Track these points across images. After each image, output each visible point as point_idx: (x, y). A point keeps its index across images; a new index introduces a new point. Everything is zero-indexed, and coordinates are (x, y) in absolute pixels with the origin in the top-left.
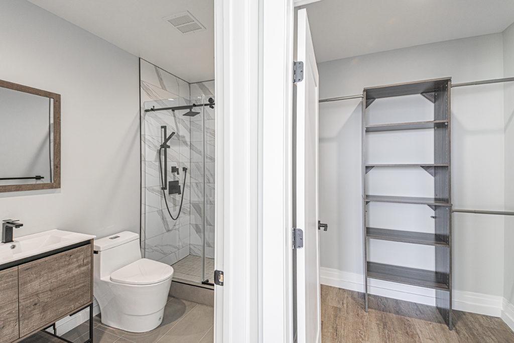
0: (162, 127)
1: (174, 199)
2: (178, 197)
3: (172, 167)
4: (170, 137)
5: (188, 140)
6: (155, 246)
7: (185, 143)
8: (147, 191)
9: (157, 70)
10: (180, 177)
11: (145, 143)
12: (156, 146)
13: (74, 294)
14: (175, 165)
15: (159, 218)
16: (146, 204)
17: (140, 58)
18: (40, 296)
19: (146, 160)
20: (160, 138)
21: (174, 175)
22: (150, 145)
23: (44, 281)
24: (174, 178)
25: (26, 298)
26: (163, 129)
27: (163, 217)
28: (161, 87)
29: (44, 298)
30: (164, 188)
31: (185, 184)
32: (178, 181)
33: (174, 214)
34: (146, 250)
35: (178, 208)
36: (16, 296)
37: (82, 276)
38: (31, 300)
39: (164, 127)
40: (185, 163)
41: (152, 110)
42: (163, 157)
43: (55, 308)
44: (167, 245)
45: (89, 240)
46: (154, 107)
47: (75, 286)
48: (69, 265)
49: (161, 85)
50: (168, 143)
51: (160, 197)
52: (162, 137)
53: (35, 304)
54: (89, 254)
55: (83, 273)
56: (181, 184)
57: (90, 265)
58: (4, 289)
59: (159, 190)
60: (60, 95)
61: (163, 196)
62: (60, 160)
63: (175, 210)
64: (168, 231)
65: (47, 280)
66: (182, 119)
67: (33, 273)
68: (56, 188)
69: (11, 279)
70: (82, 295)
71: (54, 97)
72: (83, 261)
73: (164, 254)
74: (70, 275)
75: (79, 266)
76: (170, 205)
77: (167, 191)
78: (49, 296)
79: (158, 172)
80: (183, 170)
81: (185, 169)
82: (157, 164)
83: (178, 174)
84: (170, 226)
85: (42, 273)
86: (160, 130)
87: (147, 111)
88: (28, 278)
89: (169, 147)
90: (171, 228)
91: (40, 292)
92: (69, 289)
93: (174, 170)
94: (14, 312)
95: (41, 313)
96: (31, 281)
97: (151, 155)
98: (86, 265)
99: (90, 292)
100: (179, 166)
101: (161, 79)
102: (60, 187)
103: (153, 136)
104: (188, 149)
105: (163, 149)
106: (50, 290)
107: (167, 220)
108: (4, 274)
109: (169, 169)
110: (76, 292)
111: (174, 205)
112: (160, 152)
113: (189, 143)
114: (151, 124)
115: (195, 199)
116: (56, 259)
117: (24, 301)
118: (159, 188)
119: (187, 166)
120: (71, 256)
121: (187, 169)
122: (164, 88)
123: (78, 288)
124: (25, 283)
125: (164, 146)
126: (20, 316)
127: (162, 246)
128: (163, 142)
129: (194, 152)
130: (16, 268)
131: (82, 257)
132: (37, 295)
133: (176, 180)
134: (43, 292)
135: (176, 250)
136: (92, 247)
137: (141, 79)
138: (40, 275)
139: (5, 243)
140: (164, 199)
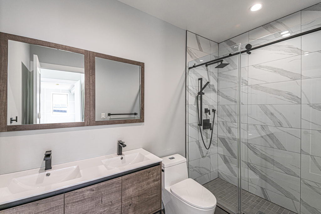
0: (199, 79)
1: (206, 133)
2: (209, 131)
3: (205, 109)
4: (205, 86)
5: (216, 88)
6: (195, 167)
7: (214, 90)
8: (189, 126)
9: (197, 37)
10: (210, 117)
11: (188, 91)
12: (195, 94)
13: (151, 201)
14: (207, 107)
15: (197, 146)
16: (189, 136)
17: (187, 31)
18: (133, 200)
19: (189, 104)
20: (198, 87)
21: (206, 115)
22: (192, 93)
23: (135, 189)
24: (207, 117)
25: (125, 200)
26: (200, 81)
27: (199, 146)
28: (199, 50)
29: (135, 201)
30: (200, 125)
31: (214, 122)
32: (209, 120)
33: (207, 144)
34: (189, 169)
35: (209, 140)
36: (120, 198)
37: (155, 188)
38: (128, 202)
39: (201, 79)
40: (214, 106)
41: (194, 67)
42: (199, 102)
43: (140, 209)
44: (202, 167)
45: (159, 162)
46: (195, 64)
47: (151, 195)
48: (148, 179)
49: (199, 48)
50: (203, 91)
51: (197, 131)
52: (199, 87)
53: (130, 205)
54: (159, 172)
55: (156, 186)
56: (211, 122)
57: (160, 181)
58: (114, 192)
59: (197, 126)
60: (144, 63)
61: (200, 131)
62: (144, 105)
63: (207, 142)
64: (203, 157)
65: (137, 188)
66: (212, 72)
67: (130, 182)
68: (142, 122)
69: (118, 185)
70: (156, 202)
71: (141, 65)
72: (156, 177)
73: (201, 174)
74: (149, 186)
75: (154, 181)
76: (204, 137)
77: (202, 127)
78: (138, 200)
79: (196, 113)
80: (213, 111)
81: (214, 111)
82: (196, 106)
83: (210, 114)
84: (204, 153)
85: (134, 183)
86: (198, 82)
87: (190, 68)
88: (127, 186)
89: (204, 94)
90: (205, 155)
91: (133, 196)
92: (148, 197)
93: (207, 111)
94: (119, 208)
95: (133, 212)
96: (128, 188)
97: (192, 100)
98: (157, 181)
99: (160, 201)
100: (210, 108)
101: (199, 44)
102: (144, 122)
103: (194, 86)
104: (216, 94)
105: (200, 95)
106: (138, 196)
107: (202, 148)
108: (115, 182)
109: (203, 111)
110: (152, 200)
111: (207, 137)
112: (197, 98)
113: (217, 90)
114: (192, 78)
115: (222, 134)
116: (141, 174)
117: (124, 202)
118: (196, 124)
119: (216, 108)
120: (149, 172)
121: (215, 110)
122: (201, 50)
123: (153, 197)
124: (125, 189)
125: (201, 93)
126: (122, 212)
127: (199, 167)
128: (200, 90)
129: (221, 97)
130: (120, 178)
131: (155, 174)
132: (131, 198)
133: (208, 119)
134: (134, 197)
135: (209, 172)
136: (161, 167)
137: (187, 46)
138: (133, 184)
139: (118, 155)
140: (200, 132)
